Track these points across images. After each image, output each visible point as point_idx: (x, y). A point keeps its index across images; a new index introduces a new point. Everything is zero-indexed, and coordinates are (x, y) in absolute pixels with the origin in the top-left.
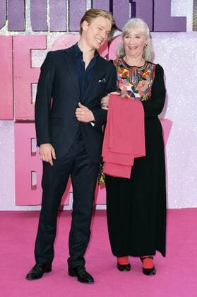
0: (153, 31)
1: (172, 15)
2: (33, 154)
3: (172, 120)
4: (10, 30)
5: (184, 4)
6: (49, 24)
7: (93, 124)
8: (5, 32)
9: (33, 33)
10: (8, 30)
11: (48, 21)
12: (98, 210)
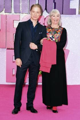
0: (63, 14)
1: (70, 8)
2: (14, 62)
3: (69, 50)
4: (5, 12)
5: (75, 4)
6: (21, 10)
7: (37, 50)
8: (3, 13)
9: (15, 14)
10: (5, 13)
11: (21, 9)
12: (39, 85)
